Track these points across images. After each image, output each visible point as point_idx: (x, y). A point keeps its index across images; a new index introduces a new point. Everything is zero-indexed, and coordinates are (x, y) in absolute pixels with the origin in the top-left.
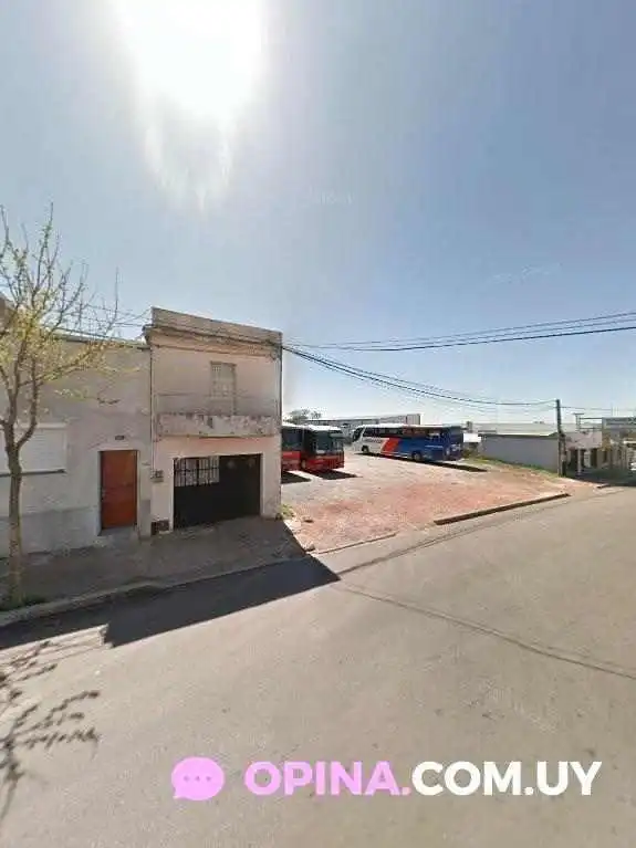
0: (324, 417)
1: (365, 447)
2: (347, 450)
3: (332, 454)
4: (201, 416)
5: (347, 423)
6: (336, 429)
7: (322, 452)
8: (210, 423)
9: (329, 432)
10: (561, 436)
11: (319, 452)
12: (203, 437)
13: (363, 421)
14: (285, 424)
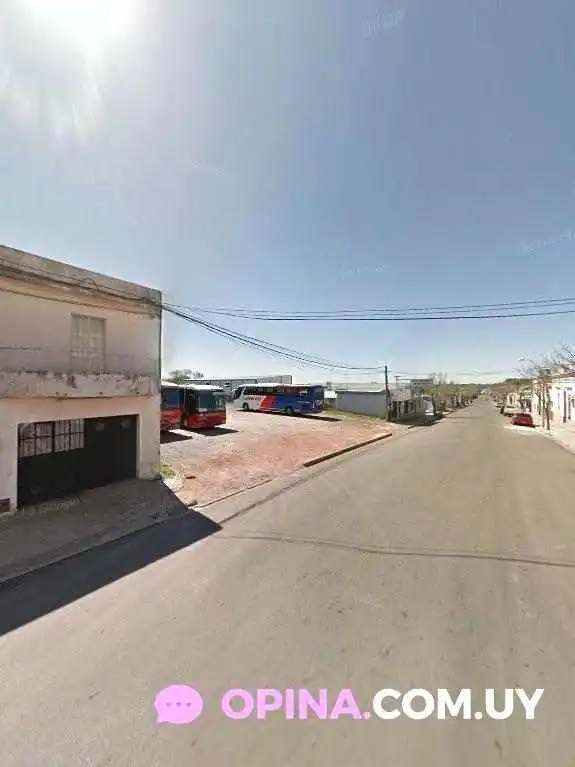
0: (207, 377)
1: (245, 404)
2: (228, 407)
3: (213, 412)
4: (58, 375)
5: (229, 383)
6: (217, 388)
7: (205, 410)
8: (72, 382)
9: (211, 392)
10: (387, 392)
11: (201, 410)
12: (60, 399)
13: (243, 381)
14: (164, 384)
